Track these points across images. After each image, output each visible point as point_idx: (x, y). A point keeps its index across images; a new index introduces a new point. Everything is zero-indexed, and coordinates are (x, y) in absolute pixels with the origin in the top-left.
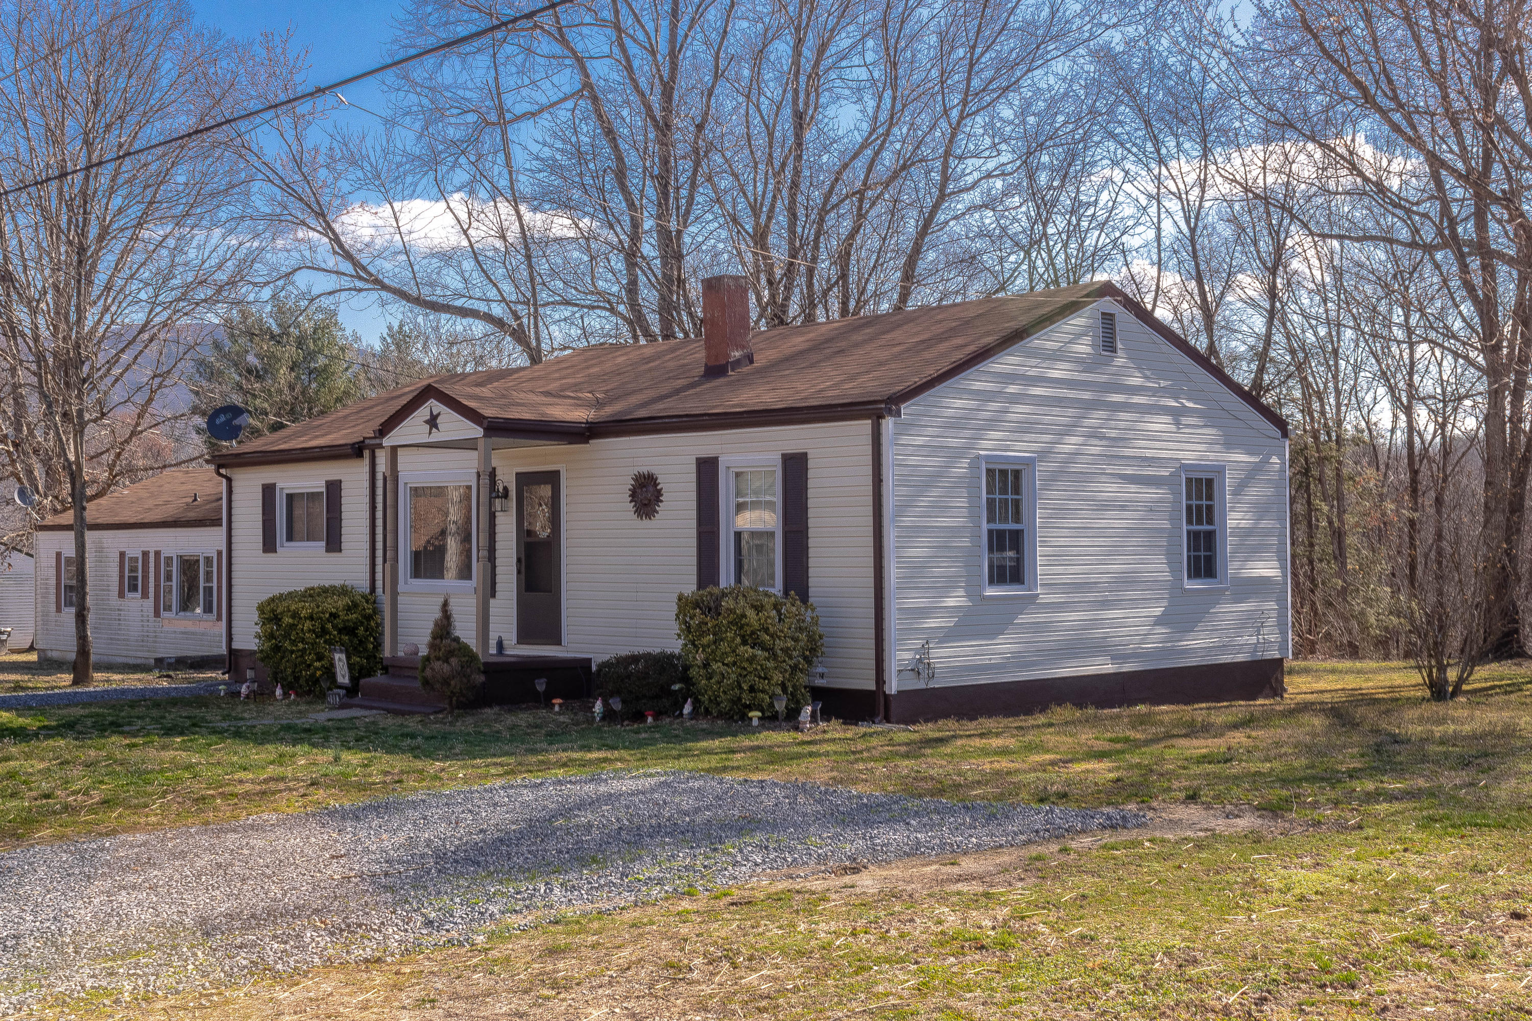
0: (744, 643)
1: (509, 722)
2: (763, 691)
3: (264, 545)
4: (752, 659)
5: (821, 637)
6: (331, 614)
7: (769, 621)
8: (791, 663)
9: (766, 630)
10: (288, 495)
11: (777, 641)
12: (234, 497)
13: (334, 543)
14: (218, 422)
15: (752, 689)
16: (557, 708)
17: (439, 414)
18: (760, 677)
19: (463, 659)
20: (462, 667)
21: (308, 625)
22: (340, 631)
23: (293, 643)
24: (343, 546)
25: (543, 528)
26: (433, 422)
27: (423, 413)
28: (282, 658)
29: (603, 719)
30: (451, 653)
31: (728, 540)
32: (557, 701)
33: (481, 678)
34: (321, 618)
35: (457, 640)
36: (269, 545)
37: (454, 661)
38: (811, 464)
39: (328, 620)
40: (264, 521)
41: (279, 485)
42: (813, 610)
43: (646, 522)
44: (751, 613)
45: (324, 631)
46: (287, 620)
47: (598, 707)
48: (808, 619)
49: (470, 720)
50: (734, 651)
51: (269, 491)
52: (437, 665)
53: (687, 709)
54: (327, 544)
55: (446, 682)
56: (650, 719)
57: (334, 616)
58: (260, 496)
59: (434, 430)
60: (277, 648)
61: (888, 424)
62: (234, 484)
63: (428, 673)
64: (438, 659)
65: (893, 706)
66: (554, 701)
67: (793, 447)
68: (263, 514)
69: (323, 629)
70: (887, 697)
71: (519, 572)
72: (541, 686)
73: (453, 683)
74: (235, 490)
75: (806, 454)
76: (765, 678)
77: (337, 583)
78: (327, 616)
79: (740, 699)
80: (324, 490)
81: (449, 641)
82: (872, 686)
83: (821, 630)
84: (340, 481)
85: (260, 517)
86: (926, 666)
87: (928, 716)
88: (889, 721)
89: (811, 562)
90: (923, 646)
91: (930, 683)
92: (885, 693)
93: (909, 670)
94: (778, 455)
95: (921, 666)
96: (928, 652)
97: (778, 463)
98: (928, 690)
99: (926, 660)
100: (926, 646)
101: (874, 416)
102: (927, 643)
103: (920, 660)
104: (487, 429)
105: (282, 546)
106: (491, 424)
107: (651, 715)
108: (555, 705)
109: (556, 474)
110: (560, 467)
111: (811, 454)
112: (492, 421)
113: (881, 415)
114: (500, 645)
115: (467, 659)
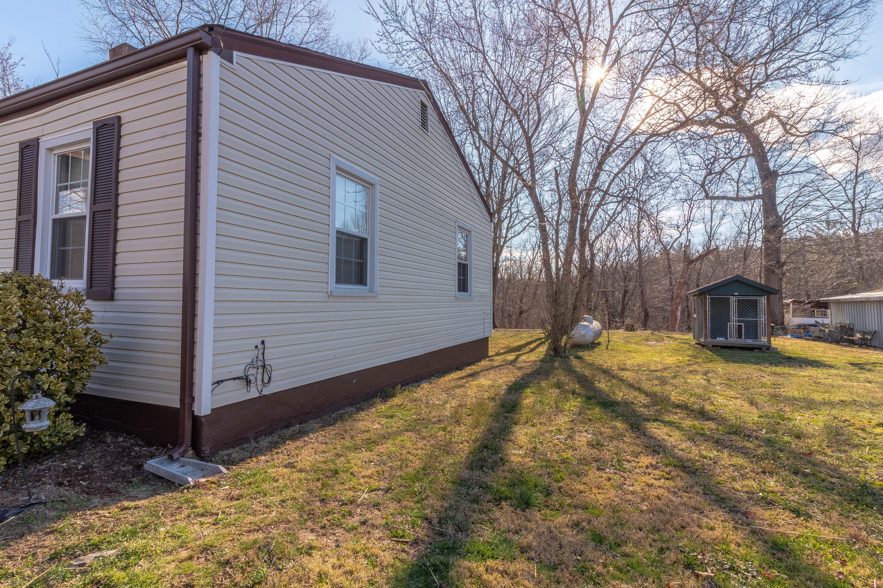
38: (124, 130)
65: (206, 432)
67: (105, 113)
70: (196, 420)
75: (119, 118)
82: (178, 404)
86: (260, 370)
87: (261, 429)
88: (198, 454)
89: (120, 247)
90: (256, 347)
91: (264, 389)
92: (193, 412)
93: (234, 379)
94: (91, 126)
95: (252, 371)
96: (263, 354)
97: (90, 135)
98: (262, 398)
99: (260, 363)
100: (260, 346)
101: (190, 52)
102: (263, 342)
103: (251, 365)
111: (125, 118)
113: (201, 51)
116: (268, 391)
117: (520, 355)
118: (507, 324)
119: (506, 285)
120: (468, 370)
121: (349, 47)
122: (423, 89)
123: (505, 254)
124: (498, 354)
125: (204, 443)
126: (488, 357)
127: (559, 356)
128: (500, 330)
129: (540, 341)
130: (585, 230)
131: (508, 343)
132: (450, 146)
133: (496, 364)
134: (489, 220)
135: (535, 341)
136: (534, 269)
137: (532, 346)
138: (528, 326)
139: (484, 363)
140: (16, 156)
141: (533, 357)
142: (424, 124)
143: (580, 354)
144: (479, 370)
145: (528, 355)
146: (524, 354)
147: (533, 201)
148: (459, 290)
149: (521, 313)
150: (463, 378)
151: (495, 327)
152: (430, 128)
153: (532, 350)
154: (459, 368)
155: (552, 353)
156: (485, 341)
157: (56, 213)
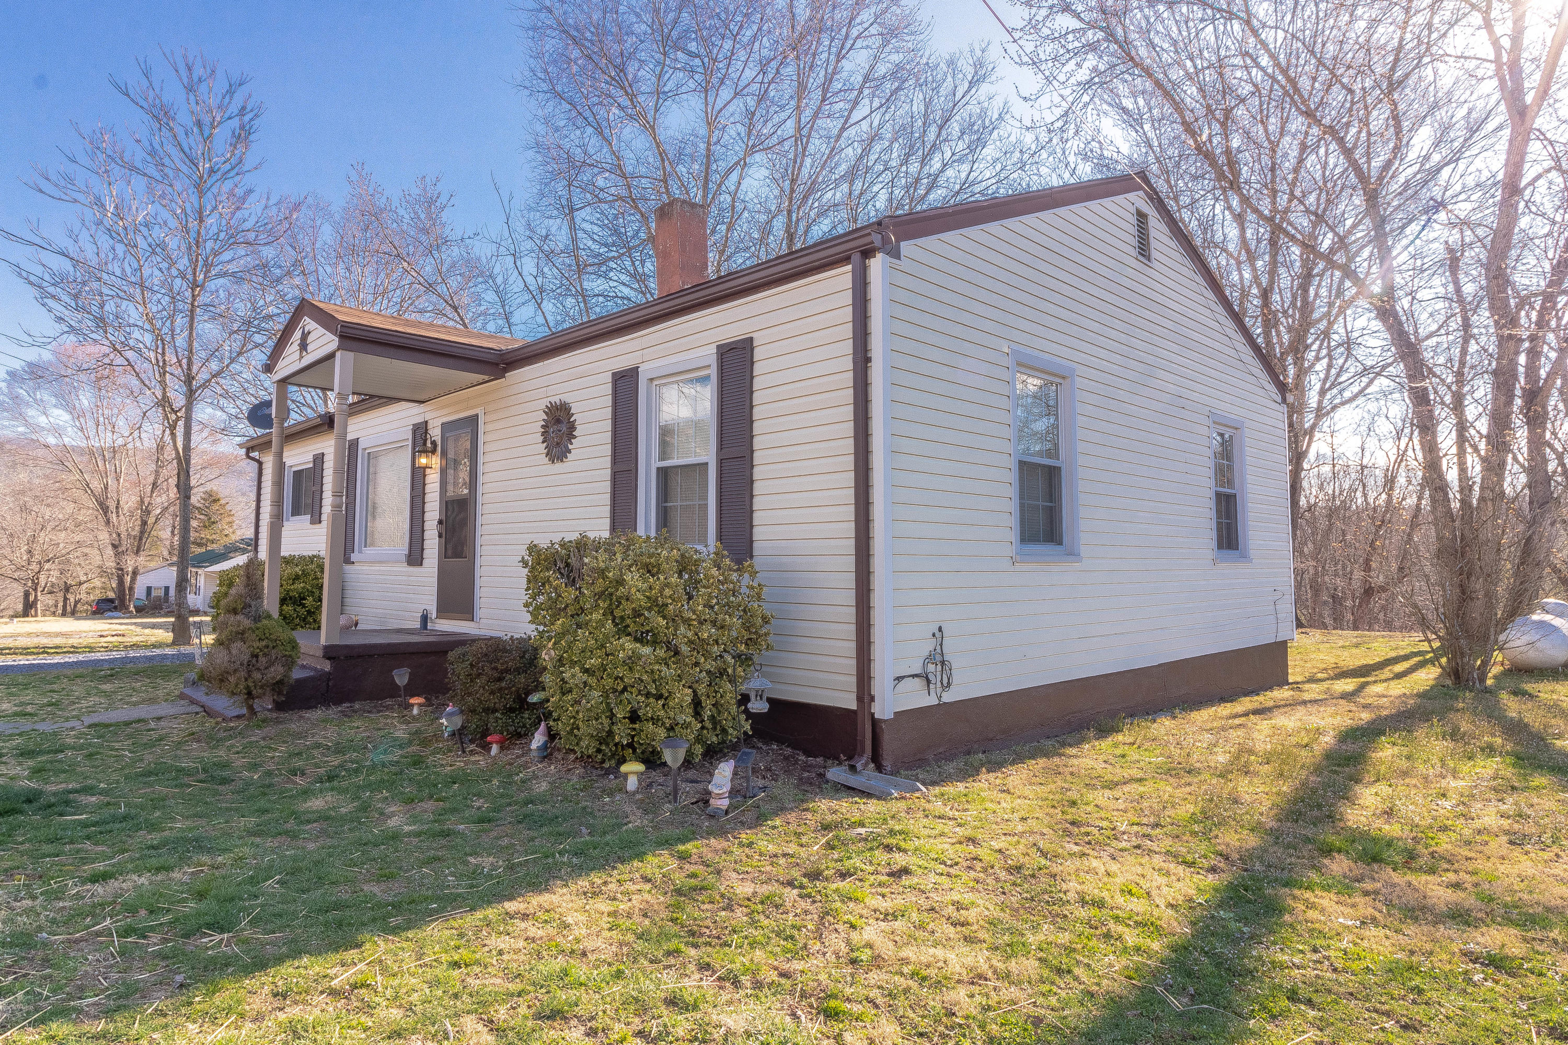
0: (623, 631)
2: (655, 720)
4: (631, 662)
5: (765, 620)
7: (668, 592)
8: (710, 665)
9: (662, 610)
10: (294, 473)
11: (682, 629)
12: (262, 479)
13: (317, 517)
14: (259, 414)
15: (634, 717)
16: (415, 711)
18: (648, 695)
24: (322, 517)
25: (463, 486)
27: (298, 335)
31: (648, 482)
32: (417, 701)
33: (327, 666)
41: (287, 465)
42: (753, 574)
43: (556, 467)
44: (633, 579)
48: (744, 590)
50: (603, 646)
53: (538, 740)
54: (313, 517)
56: (494, 749)
59: (304, 353)
61: (876, 267)
62: (263, 467)
65: (887, 739)
66: (414, 701)
67: (732, 334)
70: (875, 723)
71: (440, 536)
72: (401, 677)
74: (263, 472)
75: (751, 339)
76: (659, 697)
77: (311, 553)
79: (610, 733)
80: (313, 465)
82: (851, 704)
83: (767, 609)
84: (322, 455)
86: (939, 667)
87: (941, 750)
88: (879, 768)
89: (758, 503)
90: (934, 635)
91: (944, 694)
92: (873, 715)
93: (914, 676)
94: (713, 349)
95: (931, 667)
96: (941, 645)
97: (713, 361)
98: (941, 706)
99: (938, 658)
100: (938, 634)
101: (856, 257)
102: (940, 629)
103: (930, 658)
104: (342, 337)
105: (288, 520)
106: (345, 330)
107: (497, 742)
108: (413, 705)
109: (474, 420)
110: (479, 411)
111: (759, 339)
112: (346, 325)
113: (867, 253)
114: (425, 619)
115: (264, 643)
116: (948, 697)
117: (1367, 683)
118: (1328, 621)
119: (1323, 524)
120: (1246, 704)
121: (951, 63)
122: (1142, 188)
123: (1318, 447)
124: (1312, 680)
125: (885, 756)
126: (1289, 684)
127: (1467, 688)
128: (1312, 632)
129: (1421, 658)
130: (1541, 389)
131: (1333, 660)
133: (1306, 696)
134: (1279, 399)
135: (1406, 658)
136: (1401, 480)
137: (1399, 668)
138: (1389, 626)
139: (1282, 694)
140: (608, 389)
141: (1397, 689)
142: (1144, 249)
143: (1529, 687)
144: (1271, 704)
145: (1385, 684)
146: (1375, 682)
147: (1389, 329)
148: (1220, 546)
149: (1369, 592)
150: (1236, 716)
151: (1299, 625)
152: (1154, 254)
153: (1399, 676)
154: (1224, 699)
155: (1449, 682)
156: (1279, 649)
157: (662, 459)
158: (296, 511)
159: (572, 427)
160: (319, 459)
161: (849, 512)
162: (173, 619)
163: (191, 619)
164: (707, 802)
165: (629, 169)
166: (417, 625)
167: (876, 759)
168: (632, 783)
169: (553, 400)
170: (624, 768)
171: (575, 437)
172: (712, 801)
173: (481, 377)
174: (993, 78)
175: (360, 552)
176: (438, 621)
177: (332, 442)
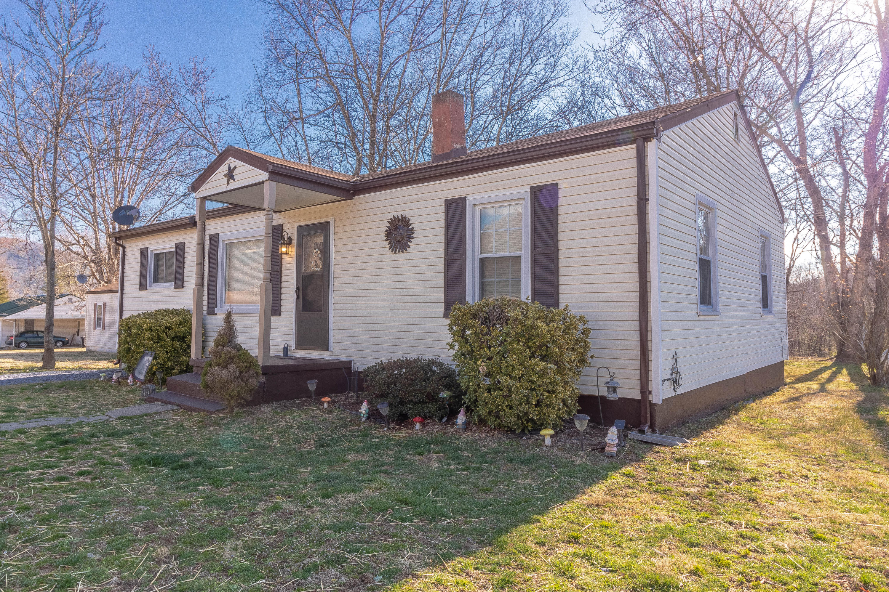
0: (534, 354)
1: (283, 424)
3: (140, 286)
6: (166, 327)
10: (155, 254)
12: (126, 258)
13: (179, 284)
14: (120, 214)
16: (326, 406)
17: (235, 168)
19: (242, 365)
20: (241, 372)
21: (148, 334)
22: (173, 339)
23: (138, 346)
24: (185, 284)
25: (317, 265)
26: (230, 175)
27: (224, 169)
28: (132, 357)
29: (368, 418)
30: (231, 359)
31: (473, 266)
32: (326, 399)
33: (262, 379)
34: (157, 330)
35: (238, 348)
36: (143, 286)
37: (232, 367)
38: (561, 193)
39: (163, 331)
40: (141, 271)
41: (150, 249)
42: (585, 322)
43: (399, 256)
45: (160, 338)
46: (134, 331)
47: (364, 408)
48: (581, 331)
49: (246, 421)
51: (144, 252)
52: (216, 370)
53: (462, 419)
54: (175, 283)
55: (224, 386)
56: (418, 426)
57: (168, 328)
58: (139, 256)
59: (231, 181)
60: (128, 350)
61: (652, 146)
62: (126, 250)
63: (209, 378)
64: (219, 365)
66: (324, 399)
67: (543, 180)
68: (141, 267)
69: (159, 336)
70: (652, 405)
71: (298, 297)
72: (312, 385)
73: (230, 387)
74: (127, 253)
75: (557, 184)
76: (554, 392)
77: (178, 308)
78: (163, 328)
80: (174, 250)
81: (229, 349)
82: (637, 396)
84: (184, 243)
85: (138, 269)
86: (677, 375)
88: (654, 431)
90: (673, 356)
91: (677, 389)
92: (650, 401)
93: (667, 380)
94: (528, 189)
95: (674, 375)
96: (677, 362)
97: (527, 195)
98: (676, 397)
99: (676, 369)
100: (675, 356)
101: (637, 141)
102: (675, 353)
103: (672, 370)
104: (271, 173)
105: (150, 286)
106: (274, 168)
107: (419, 422)
108: (324, 402)
109: (327, 224)
110: (331, 219)
111: (563, 185)
112: (275, 165)
113: (647, 139)
114: (286, 350)
115: (246, 364)
116: (680, 391)
122: (735, 99)
125: (657, 423)
126: (785, 385)
132: (751, 149)
140: (442, 209)
142: (737, 135)
148: (763, 307)
151: (789, 353)
152: (740, 138)
154: (764, 393)
156: (781, 365)
157: (482, 253)
158: (156, 280)
159: (411, 231)
160: (181, 247)
161: (635, 287)
162: (43, 351)
163: (55, 350)
164: (604, 449)
165: (329, 59)
166: (282, 354)
167: (652, 427)
168: (548, 441)
169: (396, 214)
170: (543, 432)
171: (413, 238)
172: (607, 448)
173: (337, 198)
174: (567, 14)
175: (221, 307)
176: (296, 351)
177: (196, 235)
